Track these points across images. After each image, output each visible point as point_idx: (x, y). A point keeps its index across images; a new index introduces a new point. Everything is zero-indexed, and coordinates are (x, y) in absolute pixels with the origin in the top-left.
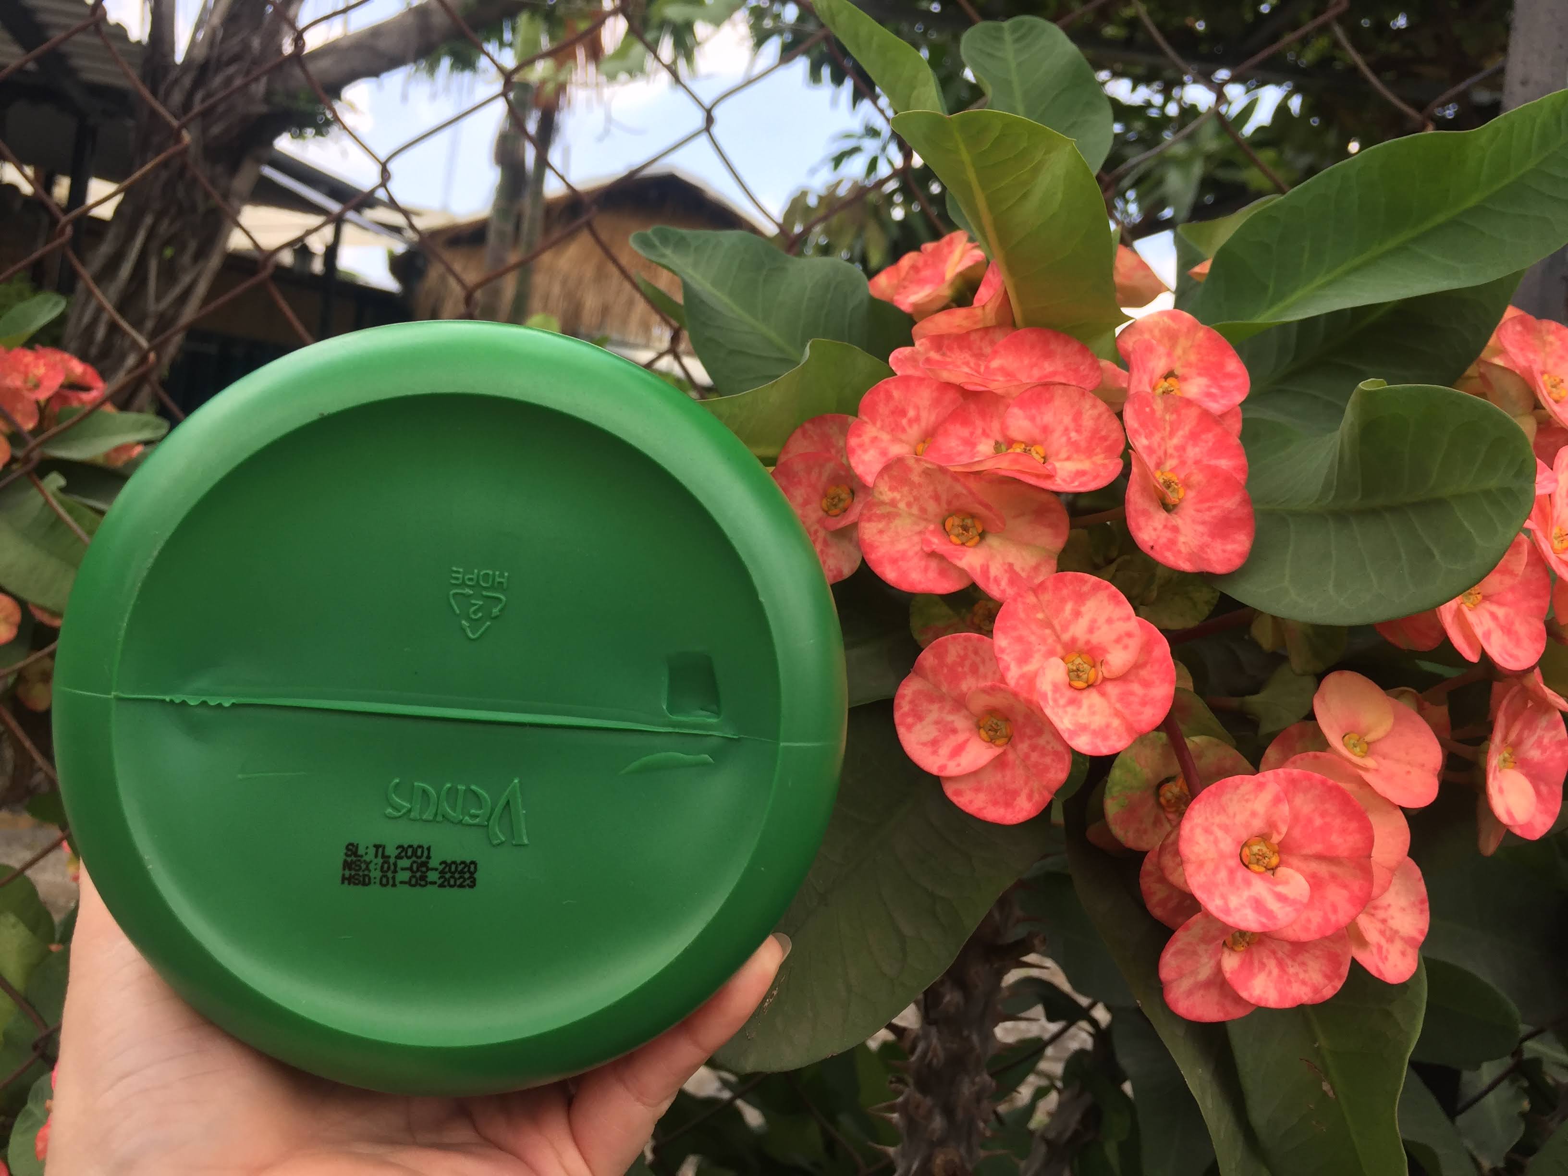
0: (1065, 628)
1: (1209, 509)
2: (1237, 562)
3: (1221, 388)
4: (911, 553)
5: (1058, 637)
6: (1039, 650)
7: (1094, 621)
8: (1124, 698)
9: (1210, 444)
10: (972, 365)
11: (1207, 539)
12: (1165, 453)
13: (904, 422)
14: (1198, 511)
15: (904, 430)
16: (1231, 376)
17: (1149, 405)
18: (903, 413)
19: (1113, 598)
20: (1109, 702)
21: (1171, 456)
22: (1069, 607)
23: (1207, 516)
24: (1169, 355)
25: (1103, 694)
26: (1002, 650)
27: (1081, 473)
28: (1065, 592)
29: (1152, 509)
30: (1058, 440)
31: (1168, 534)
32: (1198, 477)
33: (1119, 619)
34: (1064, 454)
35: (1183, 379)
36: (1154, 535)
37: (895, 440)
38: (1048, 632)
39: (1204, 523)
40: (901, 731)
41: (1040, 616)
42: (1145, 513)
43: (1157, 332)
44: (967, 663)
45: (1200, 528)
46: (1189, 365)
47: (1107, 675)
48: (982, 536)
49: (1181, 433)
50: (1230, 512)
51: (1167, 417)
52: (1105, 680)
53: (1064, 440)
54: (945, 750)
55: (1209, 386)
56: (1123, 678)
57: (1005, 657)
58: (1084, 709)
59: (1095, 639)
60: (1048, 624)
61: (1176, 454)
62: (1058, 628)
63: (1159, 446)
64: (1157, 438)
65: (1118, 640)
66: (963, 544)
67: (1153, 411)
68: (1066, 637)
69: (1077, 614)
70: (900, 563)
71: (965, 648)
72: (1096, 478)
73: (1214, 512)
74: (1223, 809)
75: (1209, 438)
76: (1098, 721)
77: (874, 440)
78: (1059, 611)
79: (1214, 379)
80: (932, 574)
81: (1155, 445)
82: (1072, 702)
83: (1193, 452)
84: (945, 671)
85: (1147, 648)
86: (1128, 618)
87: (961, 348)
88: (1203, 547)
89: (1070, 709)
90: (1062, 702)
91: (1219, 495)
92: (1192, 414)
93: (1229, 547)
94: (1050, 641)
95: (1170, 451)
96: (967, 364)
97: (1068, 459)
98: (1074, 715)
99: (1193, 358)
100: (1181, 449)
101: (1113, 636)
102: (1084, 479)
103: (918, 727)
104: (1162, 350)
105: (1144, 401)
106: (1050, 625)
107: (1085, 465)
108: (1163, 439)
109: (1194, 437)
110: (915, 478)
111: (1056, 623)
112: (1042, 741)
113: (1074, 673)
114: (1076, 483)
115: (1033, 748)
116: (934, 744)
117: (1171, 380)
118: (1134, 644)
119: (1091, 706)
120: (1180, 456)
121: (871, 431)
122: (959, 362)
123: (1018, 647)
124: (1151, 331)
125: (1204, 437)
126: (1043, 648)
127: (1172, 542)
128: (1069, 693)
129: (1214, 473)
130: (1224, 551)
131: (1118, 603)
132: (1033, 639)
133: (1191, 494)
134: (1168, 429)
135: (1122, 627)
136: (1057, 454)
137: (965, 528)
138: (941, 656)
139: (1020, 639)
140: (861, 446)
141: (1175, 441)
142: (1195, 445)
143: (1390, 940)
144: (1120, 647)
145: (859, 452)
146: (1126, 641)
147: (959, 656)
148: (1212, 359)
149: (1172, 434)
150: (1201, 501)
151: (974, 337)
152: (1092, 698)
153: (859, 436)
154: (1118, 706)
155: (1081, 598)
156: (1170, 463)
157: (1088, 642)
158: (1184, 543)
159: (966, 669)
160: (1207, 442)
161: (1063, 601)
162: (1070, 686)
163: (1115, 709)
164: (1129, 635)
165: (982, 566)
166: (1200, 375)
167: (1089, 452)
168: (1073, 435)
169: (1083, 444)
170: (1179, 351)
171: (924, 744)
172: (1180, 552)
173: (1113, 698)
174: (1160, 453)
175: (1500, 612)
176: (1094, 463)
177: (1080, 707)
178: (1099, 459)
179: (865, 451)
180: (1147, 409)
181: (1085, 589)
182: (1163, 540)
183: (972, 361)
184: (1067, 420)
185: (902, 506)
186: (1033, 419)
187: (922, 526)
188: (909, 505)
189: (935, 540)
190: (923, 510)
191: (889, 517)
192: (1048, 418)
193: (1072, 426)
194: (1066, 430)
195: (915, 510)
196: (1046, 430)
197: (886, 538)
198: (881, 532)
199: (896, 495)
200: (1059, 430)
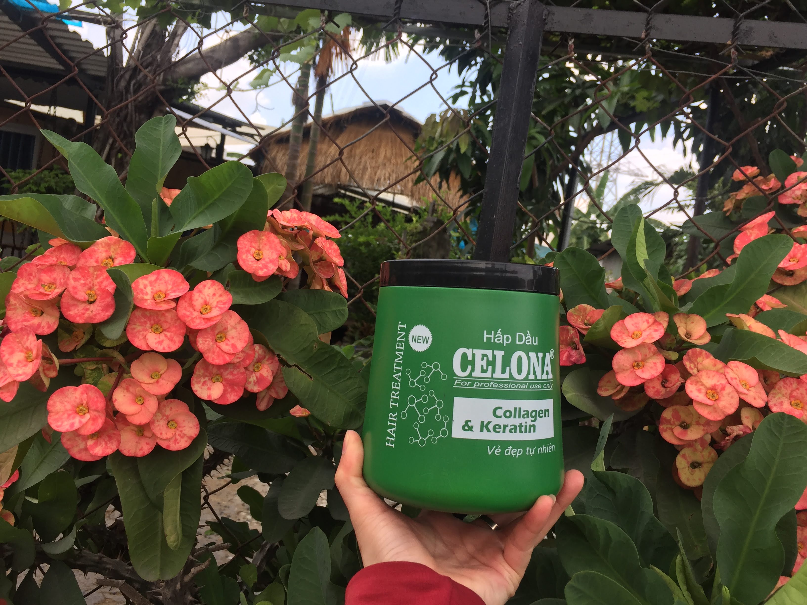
0: (25, 343)
2: (105, 319)
3: (126, 261)
5: (23, 347)
7: (31, 341)
11: (99, 312)
12: (93, 284)
14: (99, 303)
21: (96, 285)
22: (25, 337)
26: (3, 351)
27: (57, 294)
28: (24, 333)
29: (79, 304)
31: (83, 312)
32: (98, 292)
33: (34, 341)
34: (57, 287)
36: (76, 312)
39: (101, 306)
41: (17, 340)
42: (75, 306)
45: (98, 308)
46: (117, 254)
48: (42, 313)
49: (101, 278)
50: (109, 303)
51: (96, 273)
53: (59, 282)
57: (4, 353)
60: (20, 342)
63: (90, 283)
64: (89, 280)
66: (35, 316)
67: (89, 272)
68: (25, 346)
69: (28, 339)
73: (104, 303)
74: (66, 397)
78: (22, 339)
79: (125, 258)
81: (88, 282)
83: (105, 283)
88: (94, 315)
89: (24, 368)
91: (106, 298)
93: (105, 313)
94: (20, 347)
99: (119, 251)
100: (102, 282)
104: (103, 250)
105: (84, 269)
106: (21, 343)
107: (57, 291)
108: (92, 280)
111: (22, 342)
113: (28, 357)
118: (36, 348)
120: (99, 286)
121: (21, 281)
123: (10, 350)
124: (104, 243)
126: (18, 350)
128: (25, 363)
129: (103, 291)
130: (102, 315)
132: (14, 347)
133: (99, 297)
134: (95, 276)
139: (11, 347)
141: (98, 280)
143: (182, 437)
149: (96, 278)
150: (101, 300)
156: (95, 288)
157: (30, 348)
158: (87, 314)
161: (24, 335)
164: (35, 345)
166: (121, 257)
174: (91, 285)
175: (168, 334)
178: (61, 287)
182: (80, 313)
184: (61, 276)
185: (18, 305)
186: (50, 276)
187: (24, 311)
188: (19, 305)
189: (28, 315)
190: (23, 306)
191: (15, 309)
192: (55, 275)
193: (62, 277)
194: (61, 279)
195: (21, 307)
196: (55, 279)
197: (15, 316)
198: (14, 314)
199: (16, 302)
200: (59, 279)
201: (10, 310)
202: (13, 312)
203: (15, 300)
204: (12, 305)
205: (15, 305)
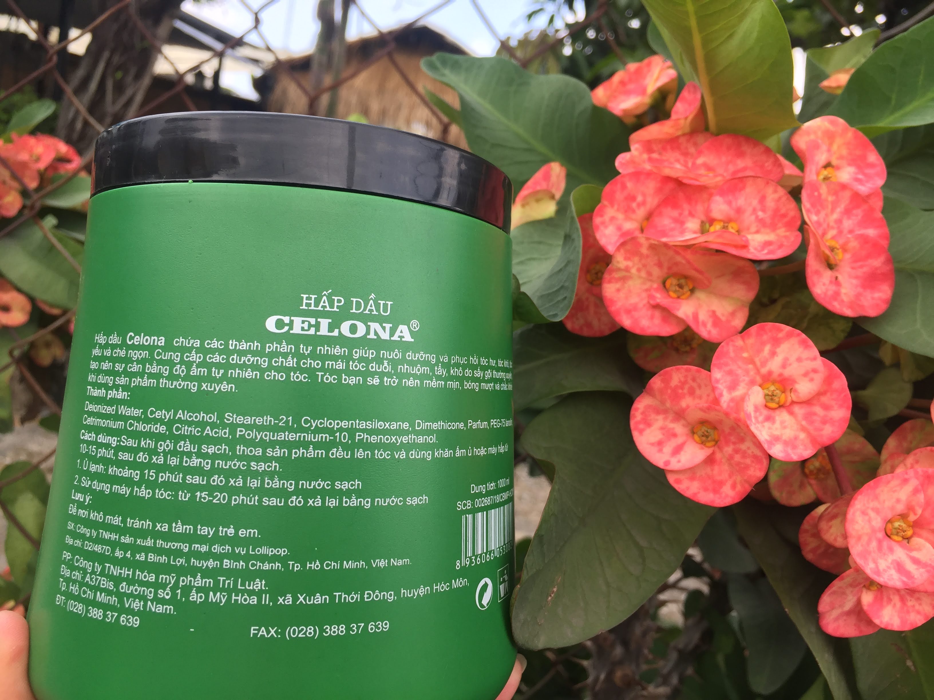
0: (764, 363)
1: (861, 267)
2: (884, 307)
3: (865, 174)
4: (641, 305)
5: (758, 371)
6: (744, 380)
7: (786, 359)
8: (808, 417)
9: (859, 217)
10: (682, 161)
11: (860, 290)
12: (828, 225)
13: (634, 205)
14: (853, 268)
15: (634, 211)
16: (872, 166)
17: (817, 190)
18: (633, 198)
19: (803, 343)
20: (797, 420)
21: (833, 228)
22: (767, 348)
23: (860, 272)
24: (829, 150)
25: (791, 413)
26: (717, 381)
27: (768, 243)
28: (765, 337)
29: (821, 269)
30: (749, 218)
31: (833, 288)
32: (854, 244)
33: (807, 359)
34: (753, 229)
35: (837, 168)
36: (824, 288)
37: (627, 218)
38: (751, 366)
39: (857, 277)
40: (635, 435)
41: (745, 355)
42: (817, 272)
43: (820, 134)
44: (687, 387)
45: (854, 281)
46: (841, 157)
47: (795, 399)
48: (692, 291)
49: (838, 210)
50: (877, 269)
51: (830, 198)
52: (793, 403)
53: (753, 217)
54: (668, 449)
55: (856, 174)
56: (808, 402)
57: (720, 386)
58: (777, 425)
59: (787, 372)
60: (751, 361)
61: (835, 226)
62: (758, 363)
63: (824, 220)
64: (822, 214)
65: (806, 375)
66: (679, 297)
67: (820, 195)
68: (764, 371)
69: (773, 354)
70: (633, 313)
71: (686, 377)
72: (781, 246)
73: (865, 269)
74: (876, 498)
75: (859, 213)
76: (788, 434)
77: (613, 219)
78: (759, 351)
79: (860, 169)
80: (657, 321)
81: (822, 220)
82: (768, 419)
83: (847, 224)
84: (669, 391)
85: (828, 380)
86: (815, 359)
87: (673, 149)
88: (858, 296)
89: (767, 424)
90: (761, 419)
91: (868, 256)
92: (847, 195)
93: (877, 295)
94: (752, 373)
95: (832, 224)
96: (678, 161)
97: (757, 232)
98: (770, 428)
99: (844, 152)
100: (839, 221)
101: (803, 371)
102: (771, 248)
103: (648, 431)
104: (824, 148)
105: (815, 187)
106: (752, 362)
107: (771, 237)
108: (827, 215)
109: (847, 212)
110: (644, 250)
111: (757, 361)
112: (743, 447)
113: (769, 397)
114: (766, 251)
115: (737, 451)
116: (660, 444)
117: (829, 169)
118: (819, 378)
119: (782, 422)
120: (838, 228)
121: (610, 212)
122: (672, 160)
123: (729, 378)
124: (815, 133)
125: (855, 212)
126: (747, 379)
127: (837, 294)
128: (765, 412)
129: (864, 240)
130: (873, 298)
131: (807, 347)
132: (739, 372)
133: (848, 256)
134: (830, 207)
135: (809, 365)
136: (748, 229)
137: (681, 286)
138: (667, 381)
139: (730, 373)
140: (603, 223)
141: (835, 216)
142: (849, 218)
144: (807, 379)
145: (602, 228)
146: (812, 375)
147: (680, 381)
148: (858, 152)
149: (833, 211)
150: (855, 261)
151: (682, 140)
152: (783, 416)
153: (602, 216)
154: (804, 423)
155: (776, 342)
156: (832, 233)
157: (781, 375)
158: (845, 294)
159: (685, 391)
160: (857, 216)
161: (764, 344)
162: (766, 406)
163: (802, 425)
164: (815, 371)
165: (693, 313)
166: (850, 165)
167: (773, 227)
168: (760, 214)
169: (768, 221)
170: (835, 147)
171: (652, 444)
172: (843, 301)
173: (800, 417)
174: (825, 226)
176: (778, 235)
177: (774, 422)
178: (782, 231)
179: (606, 227)
180: (816, 194)
181: (781, 335)
183: (682, 159)
184: (755, 203)
185: (634, 271)
186: (729, 203)
187: (648, 285)
188: (639, 270)
189: (658, 295)
190: (649, 274)
191: (624, 279)
192: (741, 202)
193: (758, 207)
194: (754, 210)
195: (643, 274)
196: (739, 211)
197: (622, 295)
198: (618, 290)
199: (630, 263)
200: (749, 210)
201: (610, 282)
202: (618, 285)
203: (626, 259)
204: (619, 270)
205: (627, 269)
